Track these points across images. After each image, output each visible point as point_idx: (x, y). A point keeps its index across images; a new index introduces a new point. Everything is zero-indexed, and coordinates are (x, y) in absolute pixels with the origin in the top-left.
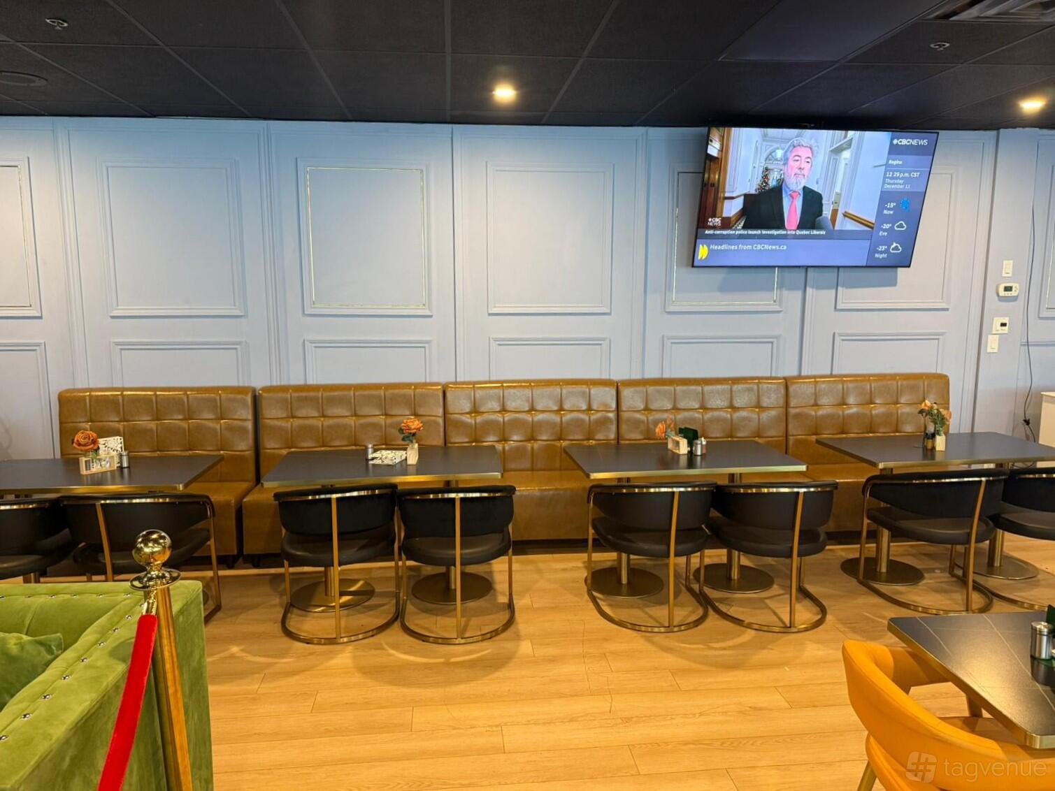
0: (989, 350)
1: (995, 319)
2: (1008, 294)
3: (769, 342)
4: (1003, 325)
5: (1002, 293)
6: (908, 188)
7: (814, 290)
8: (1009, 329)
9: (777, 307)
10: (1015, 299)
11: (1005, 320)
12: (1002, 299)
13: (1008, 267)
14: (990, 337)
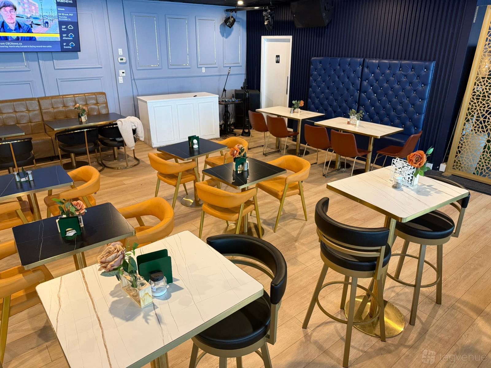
0: (120, 82)
1: (120, 71)
2: (122, 61)
3: (28, 84)
4: (123, 73)
5: (120, 61)
6: (70, 20)
7: (43, 61)
8: (126, 74)
9: (28, 69)
10: (125, 63)
11: (124, 71)
12: (121, 63)
13: (120, 51)
14: (119, 77)
